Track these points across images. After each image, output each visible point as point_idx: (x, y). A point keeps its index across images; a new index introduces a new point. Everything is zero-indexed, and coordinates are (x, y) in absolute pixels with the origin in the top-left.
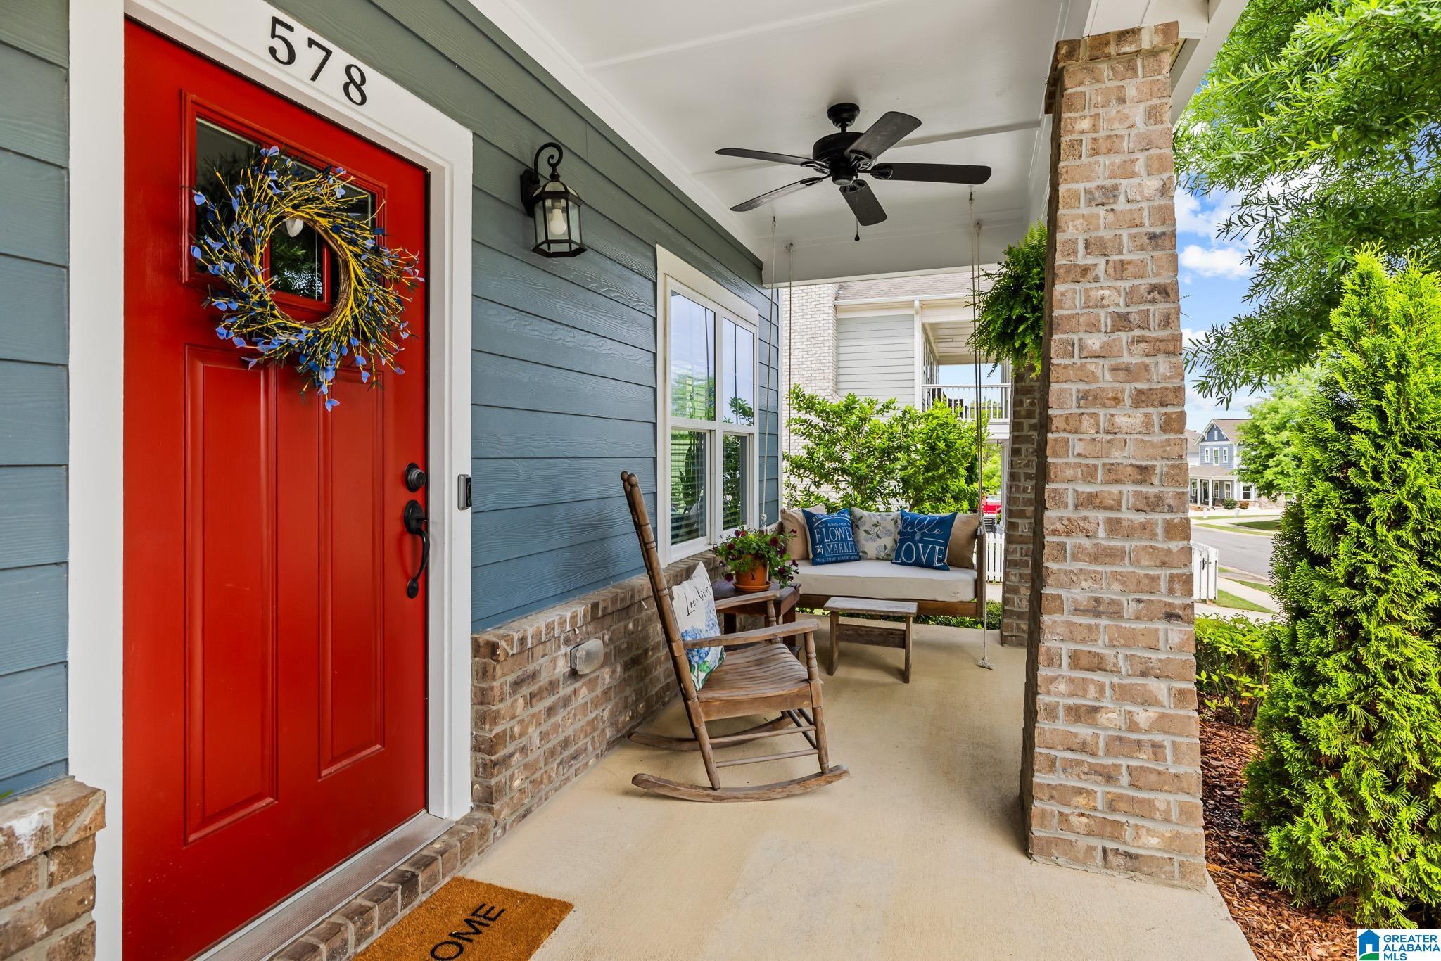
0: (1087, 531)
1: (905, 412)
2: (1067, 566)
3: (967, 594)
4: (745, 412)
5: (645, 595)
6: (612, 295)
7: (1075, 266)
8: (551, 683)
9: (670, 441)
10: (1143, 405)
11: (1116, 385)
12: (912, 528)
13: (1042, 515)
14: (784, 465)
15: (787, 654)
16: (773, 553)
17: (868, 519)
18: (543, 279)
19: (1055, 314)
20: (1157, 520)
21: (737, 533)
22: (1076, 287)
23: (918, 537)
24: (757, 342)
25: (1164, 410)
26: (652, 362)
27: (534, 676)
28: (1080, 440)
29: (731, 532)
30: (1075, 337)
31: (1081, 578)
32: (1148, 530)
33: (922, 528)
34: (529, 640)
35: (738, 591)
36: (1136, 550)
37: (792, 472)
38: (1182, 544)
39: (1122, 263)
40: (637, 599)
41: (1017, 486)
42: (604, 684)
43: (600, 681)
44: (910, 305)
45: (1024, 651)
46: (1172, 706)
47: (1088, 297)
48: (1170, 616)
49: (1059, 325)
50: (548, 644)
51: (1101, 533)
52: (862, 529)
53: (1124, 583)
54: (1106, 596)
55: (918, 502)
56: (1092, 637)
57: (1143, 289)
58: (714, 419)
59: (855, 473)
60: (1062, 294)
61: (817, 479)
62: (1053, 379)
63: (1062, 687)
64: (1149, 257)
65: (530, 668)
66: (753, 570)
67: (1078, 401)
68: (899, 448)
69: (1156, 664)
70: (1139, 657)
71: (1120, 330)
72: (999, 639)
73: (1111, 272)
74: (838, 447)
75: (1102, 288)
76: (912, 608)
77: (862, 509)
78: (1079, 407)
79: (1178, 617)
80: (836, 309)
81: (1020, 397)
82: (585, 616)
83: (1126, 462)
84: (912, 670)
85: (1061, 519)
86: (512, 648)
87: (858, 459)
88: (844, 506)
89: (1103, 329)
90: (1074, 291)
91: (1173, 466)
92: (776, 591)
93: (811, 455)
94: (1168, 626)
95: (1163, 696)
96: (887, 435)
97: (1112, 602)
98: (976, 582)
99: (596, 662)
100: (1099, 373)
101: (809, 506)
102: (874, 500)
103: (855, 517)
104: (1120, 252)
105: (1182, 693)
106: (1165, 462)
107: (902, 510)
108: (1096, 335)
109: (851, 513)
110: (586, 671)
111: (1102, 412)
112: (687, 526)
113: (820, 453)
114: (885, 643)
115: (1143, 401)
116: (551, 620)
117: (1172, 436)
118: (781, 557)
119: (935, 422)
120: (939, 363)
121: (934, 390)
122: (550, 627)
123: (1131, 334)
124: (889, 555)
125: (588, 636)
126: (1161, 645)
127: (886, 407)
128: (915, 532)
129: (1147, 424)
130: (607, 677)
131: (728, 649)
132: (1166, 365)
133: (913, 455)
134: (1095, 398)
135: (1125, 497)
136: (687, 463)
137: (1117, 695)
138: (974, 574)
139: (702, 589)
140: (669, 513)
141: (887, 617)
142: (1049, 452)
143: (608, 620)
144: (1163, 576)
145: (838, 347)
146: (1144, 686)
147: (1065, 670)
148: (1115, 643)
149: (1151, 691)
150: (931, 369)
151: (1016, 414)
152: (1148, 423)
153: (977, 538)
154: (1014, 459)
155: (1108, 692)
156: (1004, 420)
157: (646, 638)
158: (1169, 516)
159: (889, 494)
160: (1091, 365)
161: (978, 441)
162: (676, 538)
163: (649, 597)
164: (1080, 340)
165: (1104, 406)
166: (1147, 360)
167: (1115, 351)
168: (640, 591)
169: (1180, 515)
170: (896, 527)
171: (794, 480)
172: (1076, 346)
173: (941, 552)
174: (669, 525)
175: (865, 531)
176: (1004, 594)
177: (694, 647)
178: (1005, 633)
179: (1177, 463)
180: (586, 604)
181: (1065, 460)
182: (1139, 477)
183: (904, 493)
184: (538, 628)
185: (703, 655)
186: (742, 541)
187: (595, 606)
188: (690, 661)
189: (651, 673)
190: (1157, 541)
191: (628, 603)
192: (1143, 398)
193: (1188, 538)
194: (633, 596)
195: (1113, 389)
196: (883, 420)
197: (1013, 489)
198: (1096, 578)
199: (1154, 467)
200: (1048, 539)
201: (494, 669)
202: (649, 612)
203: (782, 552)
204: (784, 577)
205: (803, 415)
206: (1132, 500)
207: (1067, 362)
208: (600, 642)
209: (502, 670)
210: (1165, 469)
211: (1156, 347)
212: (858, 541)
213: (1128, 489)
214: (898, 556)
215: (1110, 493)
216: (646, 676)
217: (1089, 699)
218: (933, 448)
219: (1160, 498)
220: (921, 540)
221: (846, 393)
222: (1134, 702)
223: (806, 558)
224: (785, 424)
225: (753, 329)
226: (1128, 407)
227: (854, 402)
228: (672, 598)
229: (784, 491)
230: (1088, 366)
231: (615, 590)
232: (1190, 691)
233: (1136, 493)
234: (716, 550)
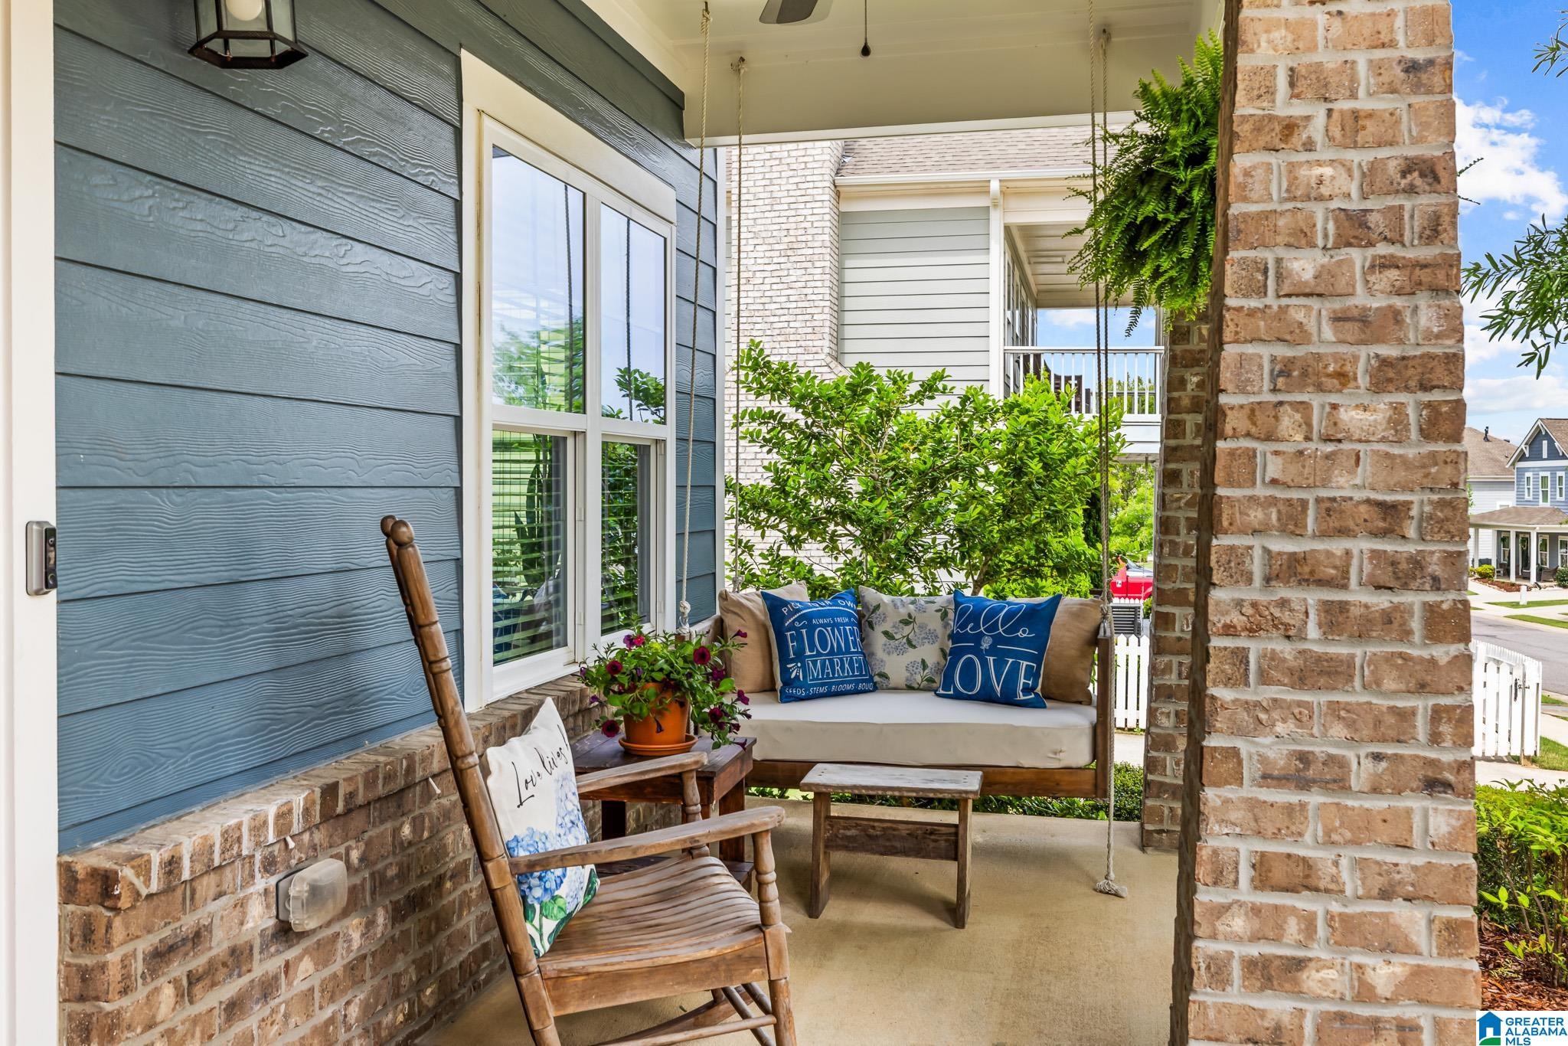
0: (1287, 627)
1: (965, 400)
2: (1248, 695)
3: (1079, 754)
4: (649, 396)
5: (436, 767)
6: (365, 151)
7: (1271, 118)
8: (233, 951)
9: (489, 454)
10: (1391, 387)
11: (1343, 349)
12: (977, 626)
13: (1206, 597)
14: (728, 503)
15: (723, 879)
16: (699, 677)
17: (890, 609)
18: (213, 113)
19: (1235, 209)
20: (1411, 605)
21: (629, 640)
22: (1272, 159)
23: (986, 643)
24: (673, 254)
25: (1426, 397)
26: (451, 290)
27: (198, 937)
28: (1276, 453)
29: (618, 638)
30: (1269, 256)
31: (1276, 715)
32: (1395, 625)
33: (994, 627)
34: (186, 863)
35: (629, 756)
36: (1373, 660)
37: (742, 518)
38: (1455, 649)
39: (1356, 115)
40: (419, 775)
41: (1173, 543)
42: (349, 950)
43: (340, 945)
44: (982, 188)
45: (1175, 859)
46: (1435, 951)
47: (1293, 180)
48: (1434, 785)
49: (1239, 231)
50: (228, 871)
51: (1313, 631)
52: (879, 629)
53: (1351, 725)
54: (1319, 749)
55: (989, 575)
56: (1293, 828)
57: (1393, 168)
58: (583, 409)
59: (869, 520)
60: (1247, 173)
61: (794, 532)
62: (1228, 335)
63: (1238, 923)
64: (1404, 106)
65: (188, 922)
66: (660, 713)
67: (1273, 378)
68: (954, 470)
69: (1407, 875)
70: (1377, 863)
71: (1349, 245)
72: (1137, 836)
73: (1336, 132)
74: (835, 467)
75: (1319, 163)
76: (972, 782)
77: (879, 589)
78: (1274, 390)
79: (1447, 786)
80: (838, 194)
81: (1179, 372)
82: (307, 811)
83: (1358, 496)
84: (972, 902)
85: (1239, 604)
86: (147, 881)
87: (873, 492)
88: (845, 585)
89: (1320, 242)
90: (1268, 167)
91: (1442, 504)
92: (704, 753)
93: (781, 485)
94: (1429, 803)
95: (1420, 937)
96: (930, 443)
97: (1331, 760)
98: (1094, 729)
99: (330, 905)
100: (1311, 326)
101: (777, 586)
102: (903, 571)
103: (865, 606)
104: (1353, 96)
105: (1452, 928)
106: (1427, 496)
107: (956, 592)
108: (1308, 252)
109: (858, 599)
110: (311, 925)
111: (1316, 400)
112: (526, 626)
113: (800, 479)
114: (920, 852)
115: (1390, 380)
116: (233, 822)
117: (1441, 447)
118: (716, 686)
119: (1024, 419)
120: (1038, 305)
121: (1026, 358)
122: (231, 838)
123: (1370, 252)
124: (931, 680)
125: (314, 853)
126: (1417, 840)
127: (929, 389)
128: (981, 635)
129: (1397, 423)
130: (356, 937)
131: (605, 870)
132: (1432, 313)
133: (981, 485)
134: (1304, 374)
135: (1355, 562)
136: (530, 499)
137: (1338, 936)
138: (1092, 713)
139: (549, 753)
140: (488, 601)
141: (926, 800)
142: (1219, 475)
143: (357, 821)
144: (1420, 711)
145: (840, 269)
146: (1385, 916)
147: (1245, 892)
148: (1335, 837)
149: (1397, 927)
150: (1023, 317)
151: (1171, 406)
152: (1397, 420)
153: (1099, 645)
154: (1169, 491)
155: (1322, 930)
156: (1147, 417)
157: (439, 854)
158: (1432, 597)
159: (932, 560)
160: (1300, 311)
161: (1104, 456)
162: (503, 650)
163: (445, 771)
164: (1279, 261)
165: (1320, 388)
166: (1398, 302)
167: (1341, 285)
168: (426, 759)
169: (1452, 596)
170: (946, 626)
171: (748, 533)
172: (1271, 273)
173: (1032, 673)
174: (489, 625)
175: (886, 633)
176: (1147, 751)
177: (530, 869)
178: (1149, 827)
179: (1448, 497)
180: (309, 787)
181: (1248, 492)
182: (1382, 524)
183: (963, 558)
184: (205, 838)
185: (549, 885)
186: (636, 656)
187: (330, 791)
188: (524, 898)
189: (449, 924)
190: (1412, 644)
191: (401, 782)
192: (1391, 374)
193: (1466, 638)
194: (410, 770)
195: (1336, 357)
196: (925, 413)
197: (1166, 550)
198: (1300, 715)
199: (1408, 505)
200: (1216, 642)
201: (109, 926)
202: (444, 801)
203: (718, 675)
204: (721, 726)
205: (766, 403)
206: (1367, 568)
207: (1254, 303)
208: (339, 866)
209: (127, 926)
210: (1427, 509)
211: (1415, 278)
212: (872, 654)
213: (1361, 546)
214: (948, 682)
215: (1329, 554)
216: (439, 929)
217: (1288, 945)
218: (1019, 472)
219: (1417, 563)
220: (990, 652)
221: (851, 361)
222: (1367, 947)
223: (768, 688)
224: (729, 420)
225: (664, 229)
226: (1362, 391)
227: (870, 379)
228: (486, 772)
229: (727, 554)
230: (1292, 311)
231: (373, 758)
232: (1467, 924)
233: (1375, 554)
234: (584, 675)
